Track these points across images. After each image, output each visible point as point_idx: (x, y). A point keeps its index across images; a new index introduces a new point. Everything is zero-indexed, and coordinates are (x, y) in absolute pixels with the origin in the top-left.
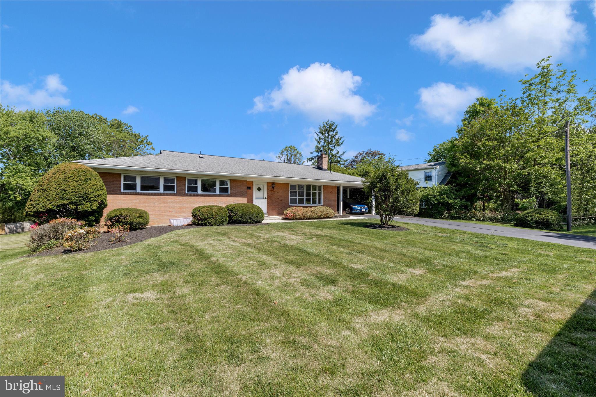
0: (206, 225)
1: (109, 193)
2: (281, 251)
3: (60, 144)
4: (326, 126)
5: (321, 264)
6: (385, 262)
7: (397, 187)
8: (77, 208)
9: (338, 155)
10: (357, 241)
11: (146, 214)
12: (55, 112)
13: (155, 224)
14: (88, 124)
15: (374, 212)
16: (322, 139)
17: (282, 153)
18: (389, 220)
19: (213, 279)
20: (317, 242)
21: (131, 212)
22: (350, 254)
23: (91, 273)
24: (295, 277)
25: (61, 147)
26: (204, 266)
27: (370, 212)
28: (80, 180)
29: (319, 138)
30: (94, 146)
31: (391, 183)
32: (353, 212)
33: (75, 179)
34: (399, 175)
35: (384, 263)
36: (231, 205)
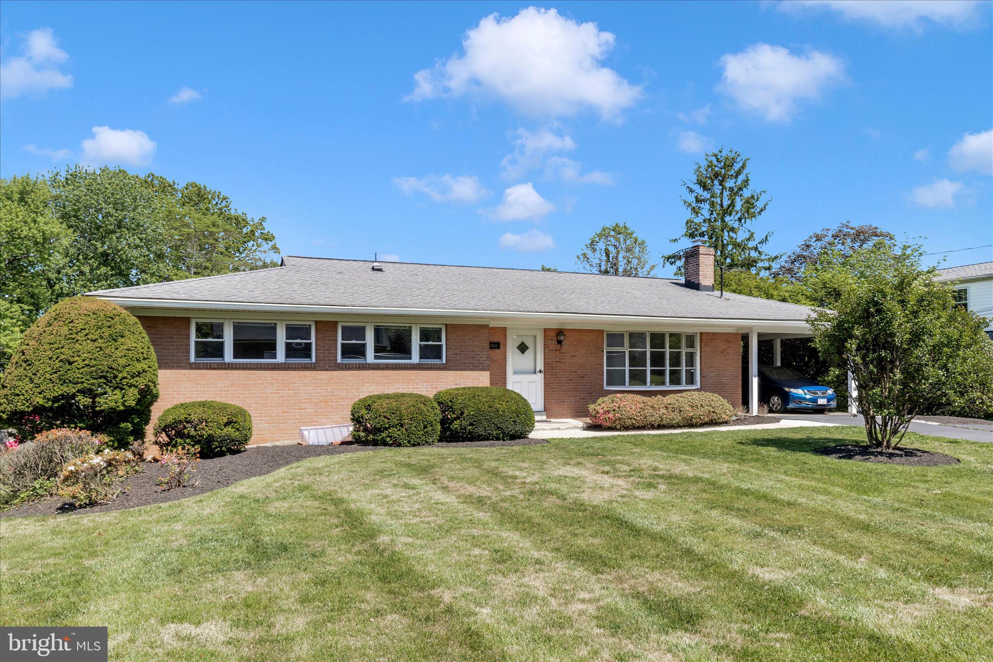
0: (385, 444)
1: (164, 364)
2: (562, 521)
3: (79, 249)
4: (715, 163)
5: (665, 563)
6: (861, 564)
7: (916, 337)
8: (94, 402)
9: (751, 244)
10: (785, 497)
11: (245, 415)
12: (69, 177)
13: (267, 441)
14: (135, 199)
15: (854, 409)
16: (704, 201)
17: (592, 245)
18: (895, 432)
19: (369, 596)
20: (668, 498)
21: (211, 412)
22: (757, 535)
23: (101, 565)
24: (583, 601)
25: (81, 257)
26: (356, 558)
27: (843, 407)
28: (101, 338)
29: (696, 197)
30: (148, 250)
31: (896, 324)
32: (791, 406)
33: (90, 336)
34: (921, 300)
35: (858, 567)
36: (447, 392)
